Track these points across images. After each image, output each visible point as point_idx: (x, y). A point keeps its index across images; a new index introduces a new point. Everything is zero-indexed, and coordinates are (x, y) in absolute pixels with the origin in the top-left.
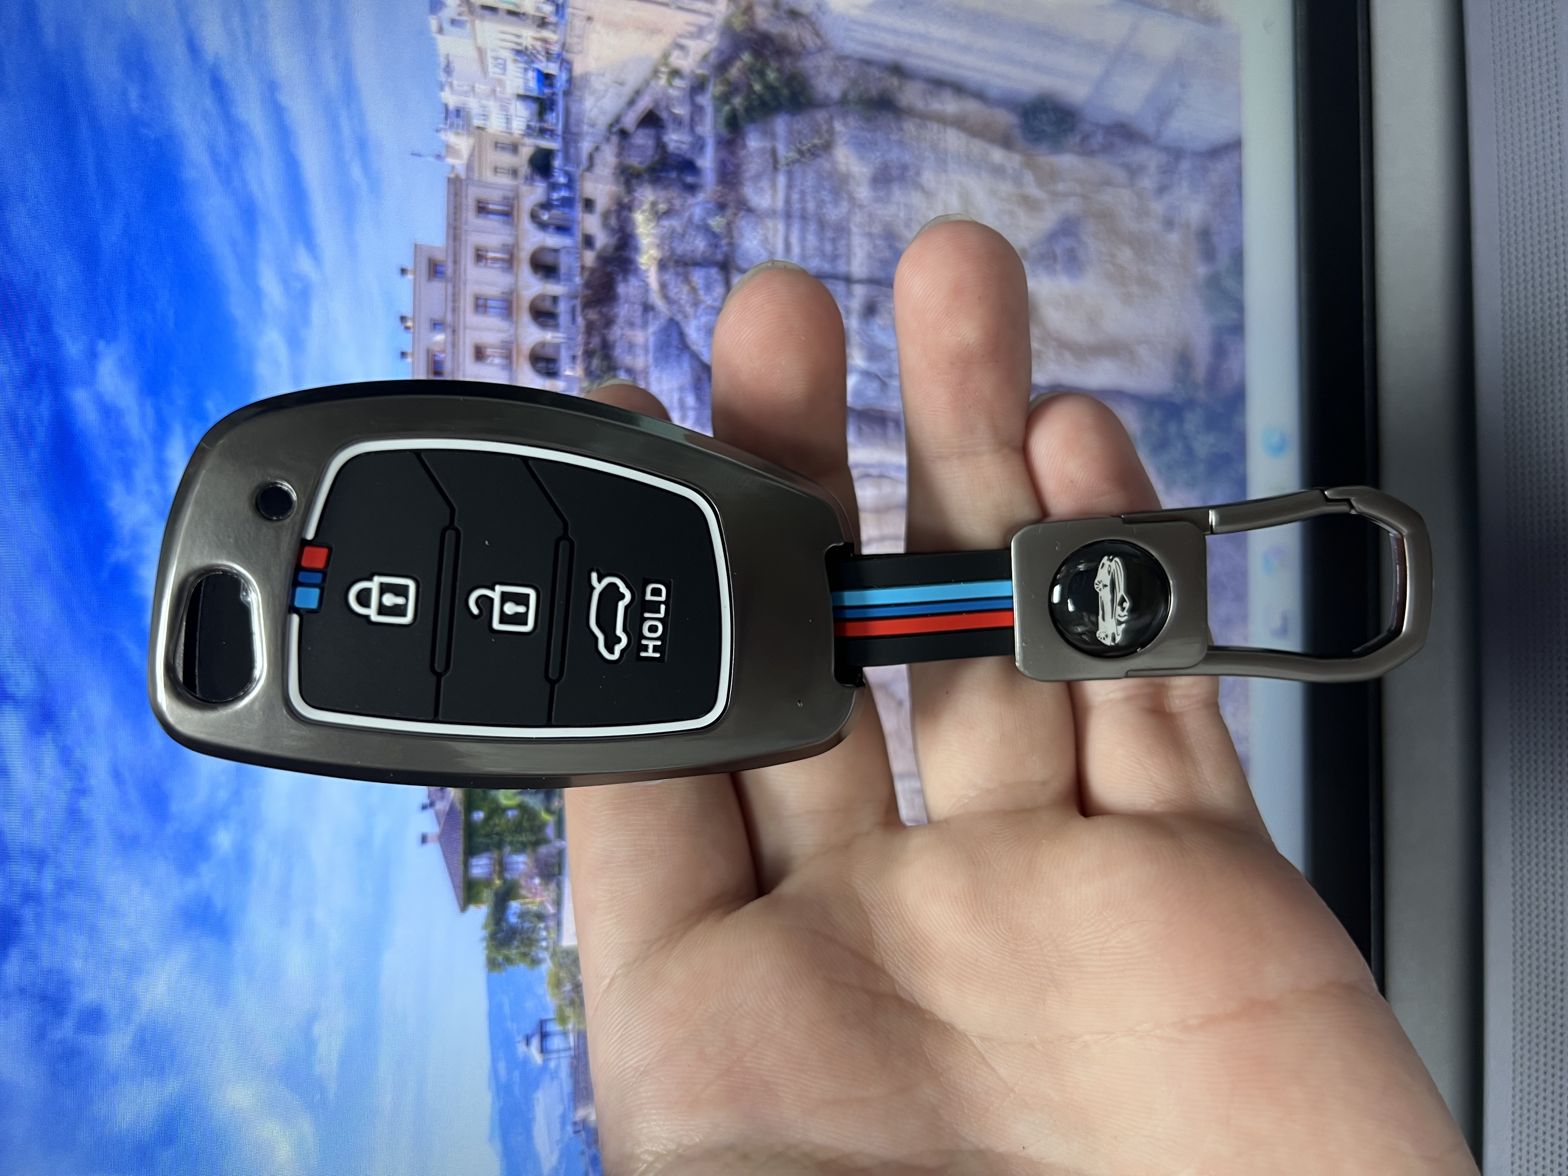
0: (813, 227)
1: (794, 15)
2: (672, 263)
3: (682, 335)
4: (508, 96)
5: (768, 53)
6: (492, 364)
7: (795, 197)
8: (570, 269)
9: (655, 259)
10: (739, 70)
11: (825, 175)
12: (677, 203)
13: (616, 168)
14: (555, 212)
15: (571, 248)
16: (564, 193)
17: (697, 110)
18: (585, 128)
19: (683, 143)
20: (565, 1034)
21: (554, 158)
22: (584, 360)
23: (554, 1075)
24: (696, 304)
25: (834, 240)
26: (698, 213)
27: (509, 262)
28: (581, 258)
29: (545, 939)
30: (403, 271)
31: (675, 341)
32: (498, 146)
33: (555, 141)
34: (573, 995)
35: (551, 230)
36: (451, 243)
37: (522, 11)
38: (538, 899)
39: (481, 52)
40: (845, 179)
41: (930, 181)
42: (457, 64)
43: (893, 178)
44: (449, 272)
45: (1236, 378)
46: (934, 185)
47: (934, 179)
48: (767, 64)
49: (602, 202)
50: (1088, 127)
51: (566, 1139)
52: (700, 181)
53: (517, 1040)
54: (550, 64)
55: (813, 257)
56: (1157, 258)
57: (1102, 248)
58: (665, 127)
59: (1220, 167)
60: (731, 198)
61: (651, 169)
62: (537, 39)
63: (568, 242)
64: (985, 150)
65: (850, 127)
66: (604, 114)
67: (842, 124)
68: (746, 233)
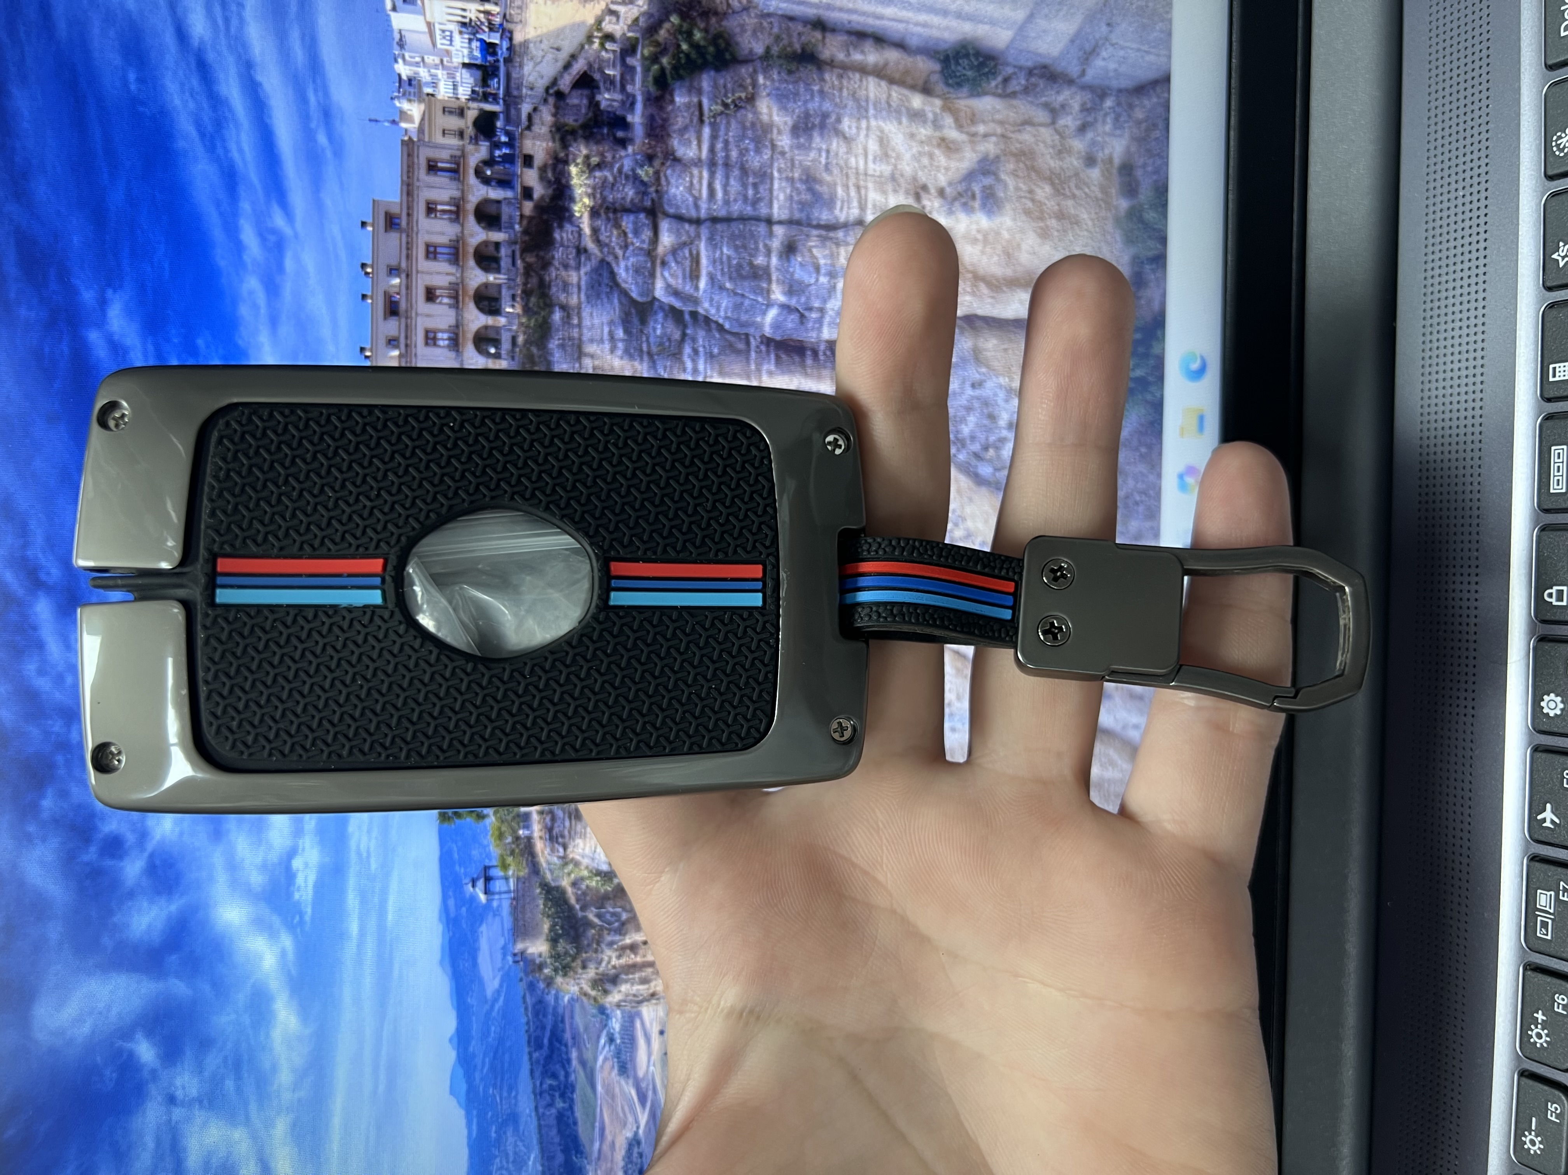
0: (736, 172)
2: (602, 212)
3: (613, 275)
4: (456, 64)
5: (695, 14)
6: (440, 303)
7: (719, 146)
8: (511, 217)
9: (589, 207)
10: (668, 31)
11: (748, 124)
12: (609, 156)
13: (552, 126)
14: (499, 168)
15: (512, 199)
16: (505, 151)
17: (629, 70)
18: (524, 91)
19: (613, 101)
20: (507, 879)
21: (497, 120)
22: (522, 299)
23: (497, 913)
24: (625, 246)
25: (755, 185)
26: (627, 164)
27: (457, 214)
28: (520, 209)
30: (364, 224)
31: (606, 281)
32: (446, 110)
33: (498, 103)
34: (514, 846)
35: (493, 183)
36: (405, 198)
39: (430, 25)
40: (767, 128)
41: (850, 127)
42: (409, 38)
43: (814, 126)
44: (404, 223)
45: (1156, 306)
46: (854, 131)
47: (854, 125)
48: (693, 25)
49: (540, 157)
50: (1010, 70)
51: (507, 967)
52: (630, 135)
53: (464, 881)
54: (492, 34)
55: (735, 200)
56: (1077, 193)
57: (1021, 185)
58: (598, 88)
59: (1146, 102)
60: (658, 149)
61: (585, 126)
62: (480, 12)
63: (509, 194)
64: (906, 96)
65: (773, 80)
66: (542, 77)
67: (765, 78)
68: (673, 181)
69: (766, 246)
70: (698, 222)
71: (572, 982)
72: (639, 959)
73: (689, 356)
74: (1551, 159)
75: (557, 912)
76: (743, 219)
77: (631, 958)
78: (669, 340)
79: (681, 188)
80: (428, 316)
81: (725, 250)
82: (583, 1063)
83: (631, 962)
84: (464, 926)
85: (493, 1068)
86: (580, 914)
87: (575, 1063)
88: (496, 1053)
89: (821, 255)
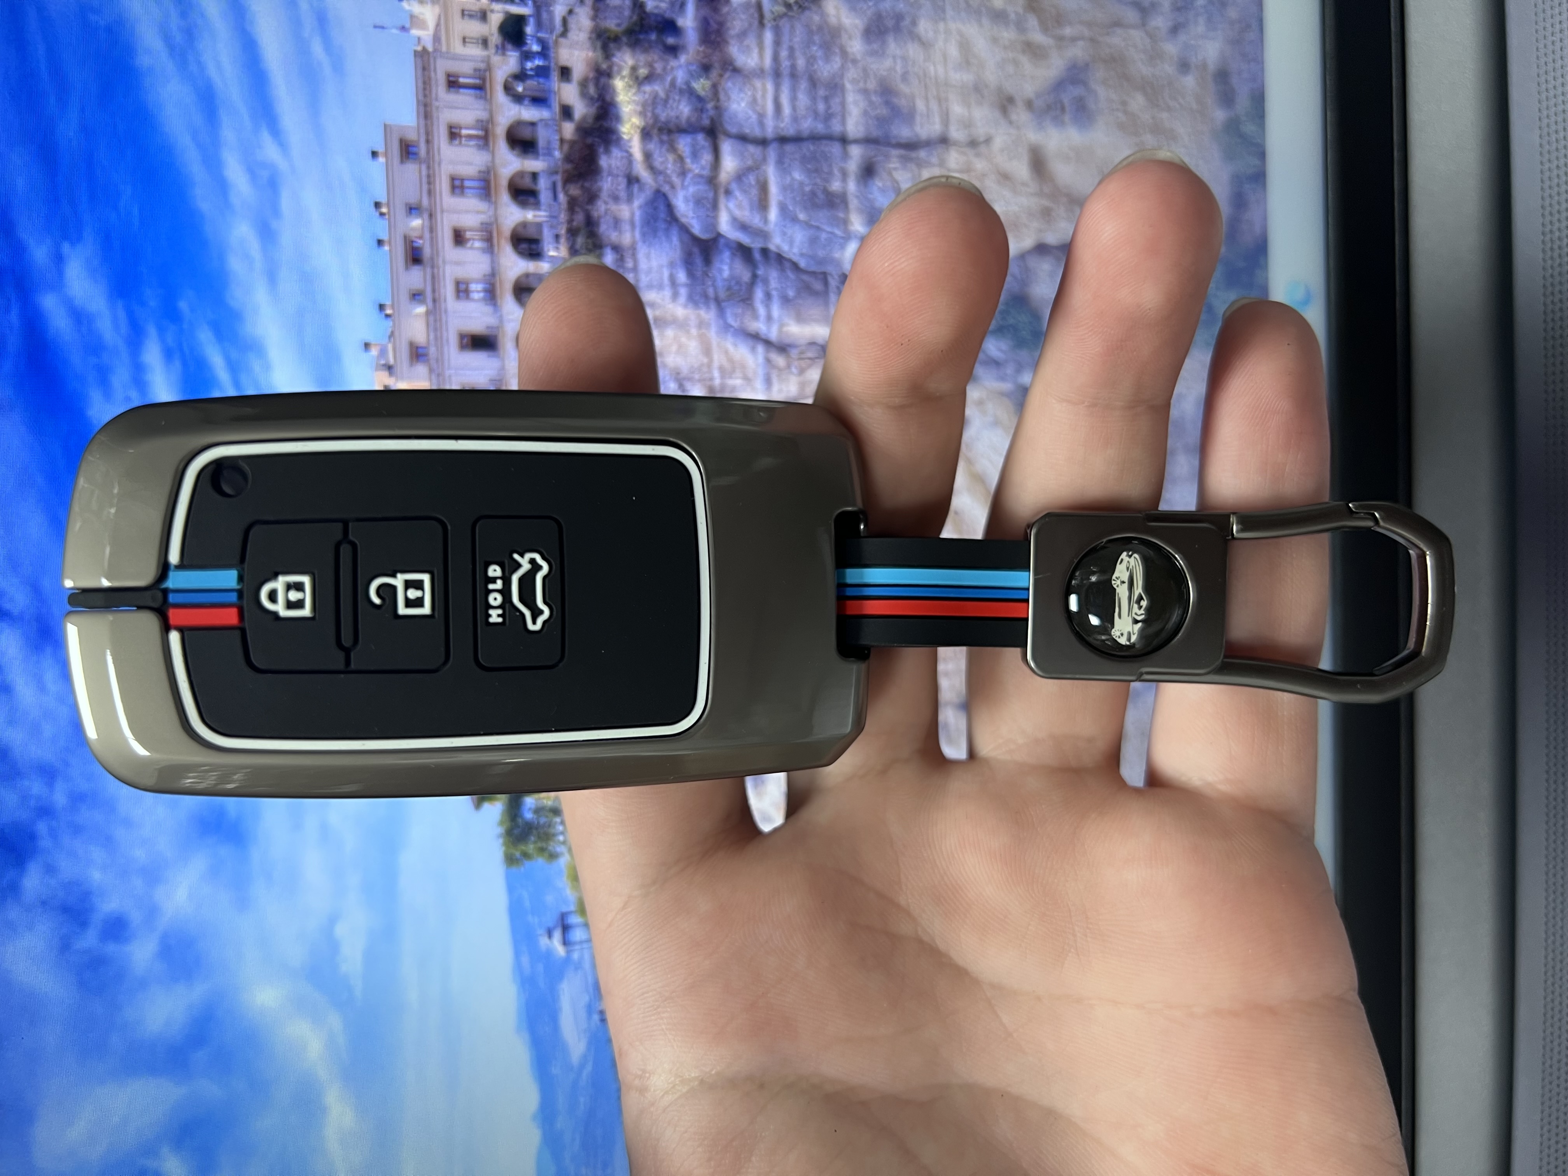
0: (803, 85)
2: (655, 131)
3: (670, 208)
6: (472, 248)
7: (784, 54)
8: (549, 142)
9: (638, 127)
11: (814, 28)
12: (658, 67)
13: (592, 32)
14: (531, 83)
15: (549, 120)
16: (538, 62)
19: (661, 1)
21: (526, 25)
22: (568, 239)
24: (683, 173)
25: (826, 99)
26: (680, 76)
27: (485, 139)
28: (560, 131)
30: (374, 154)
31: (662, 215)
32: (465, 13)
33: (526, 5)
35: (526, 102)
36: (422, 122)
40: (836, 32)
41: (927, 31)
43: (887, 29)
44: (422, 150)
45: (1257, 229)
46: (931, 35)
47: (931, 28)
49: (579, 69)
51: (594, 1027)
52: (681, 42)
53: (539, 933)
55: (805, 117)
56: (1172, 103)
57: (1114, 96)
60: (715, 58)
61: (629, 32)
63: (546, 114)
68: (734, 95)
69: (841, 169)
70: (763, 142)
73: (762, 302)
76: (815, 138)
78: (738, 283)
80: (458, 263)
81: (796, 175)
84: (542, 985)
85: (584, 1145)
89: (902, 177)
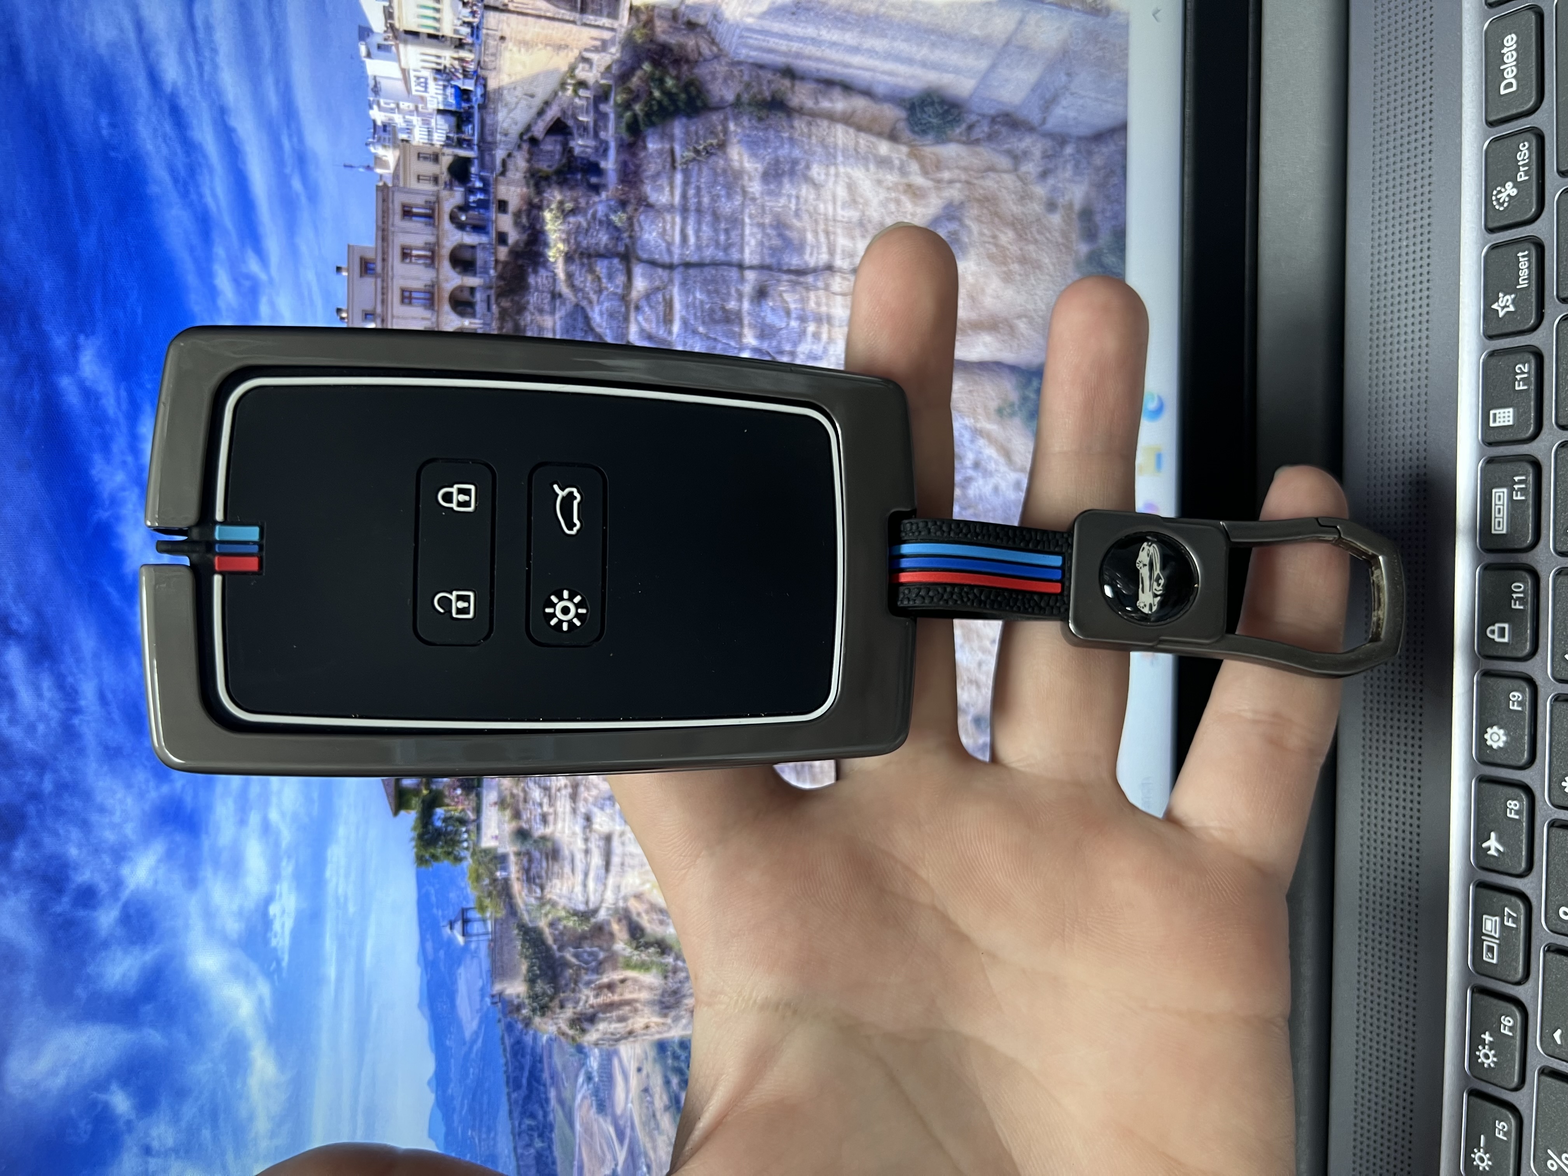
0: (708, 218)
1: (691, 26)
2: (576, 256)
3: (587, 319)
4: (430, 111)
5: (667, 62)
7: (691, 192)
8: (486, 262)
9: (563, 252)
10: (640, 78)
11: (719, 171)
12: (583, 202)
13: (527, 172)
14: (471, 213)
15: (487, 244)
16: (480, 196)
17: (600, 117)
18: (499, 137)
19: (587, 147)
20: (484, 920)
21: (471, 166)
23: (475, 954)
24: (600, 291)
25: (727, 231)
26: (601, 210)
27: (432, 258)
28: (495, 253)
29: (466, 840)
30: (339, 269)
31: (580, 324)
32: (421, 156)
33: (472, 149)
34: (491, 888)
35: (468, 229)
36: (380, 243)
37: (440, 34)
38: (460, 807)
39: (405, 72)
40: (738, 175)
41: (819, 174)
42: (384, 84)
43: (784, 172)
44: (379, 269)
46: (823, 177)
47: (823, 171)
48: (665, 72)
49: (514, 203)
50: (973, 118)
51: (485, 1008)
52: (603, 181)
53: (442, 924)
54: (467, 81)
55: (707, 246)
56: (1038, 237)
57: (986, 231)
58: (571, 134)
59: (1105, 150)
60: (632, 195)
61: (559, 172)
62: (455, 59)
63: (484, 239)
64: (872, 143)
65: (743, 127)
66: (516, 124)
67: (736, 125)
68: (646, 227)
69: (738, 291)
70: (670, 267)
71: (550, 1022)
72: (616, 998)
74: (1491, 213)
75: (535, 953)
76: (715, 264)
77: (608, 997)
79: (654, 234)
81: (698, 295)
82: (561, 1102)
83: (608, 1001)
84: (443, 969)
85: (471, 1110)
86: (558, 954)
87: (553, 1102)
88: (474, 1095)
89: (791, 300)
